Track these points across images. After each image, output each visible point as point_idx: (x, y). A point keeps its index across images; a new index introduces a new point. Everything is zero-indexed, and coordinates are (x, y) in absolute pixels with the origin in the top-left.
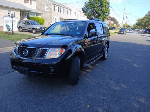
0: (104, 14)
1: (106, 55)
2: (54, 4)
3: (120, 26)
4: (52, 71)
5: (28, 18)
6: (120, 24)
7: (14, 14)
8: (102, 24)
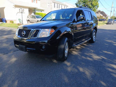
0: (94, 7)
1: (94, 38)
2: (54, 2)
3: (108, 18)
4: (43, 48)
5: (34, 14)
6: (108, 17)
7: (23, 10)
8: (90, 12)
